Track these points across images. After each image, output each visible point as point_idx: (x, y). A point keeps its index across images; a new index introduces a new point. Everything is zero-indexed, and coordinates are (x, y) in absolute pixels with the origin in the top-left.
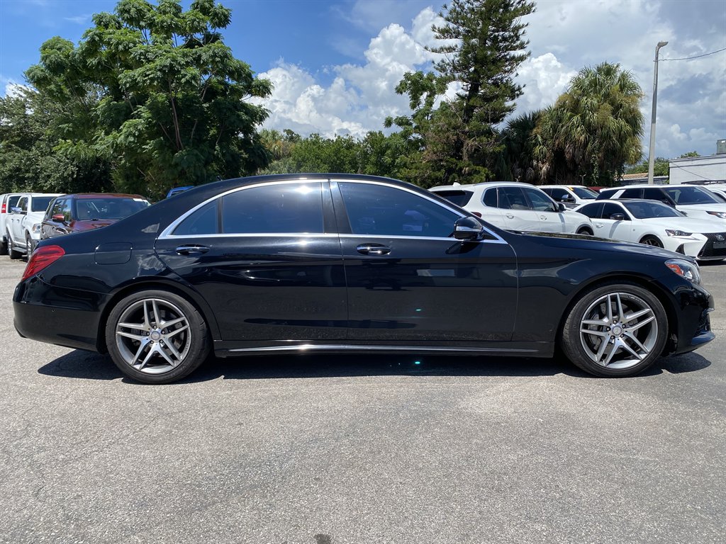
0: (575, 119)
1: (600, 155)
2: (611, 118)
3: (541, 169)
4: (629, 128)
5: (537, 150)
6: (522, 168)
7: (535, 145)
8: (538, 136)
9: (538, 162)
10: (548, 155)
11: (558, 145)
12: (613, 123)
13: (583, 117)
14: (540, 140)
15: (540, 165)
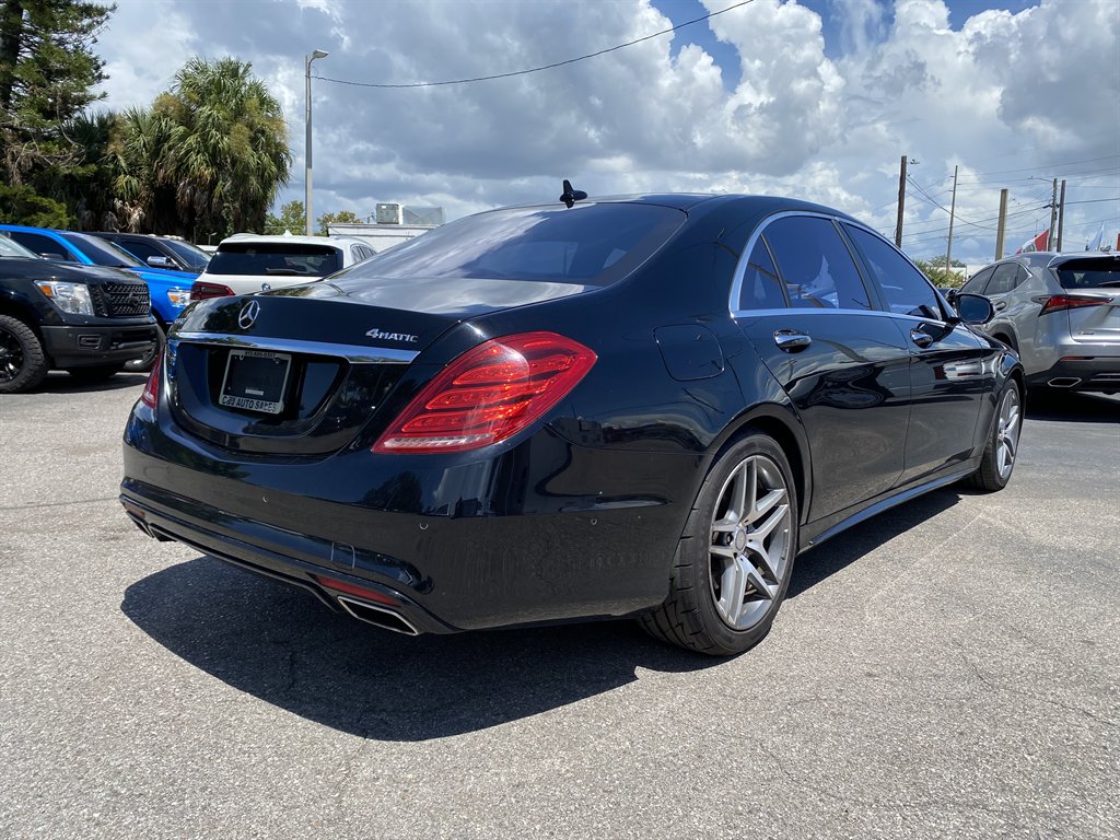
0: (191, 140)
1: (237, 205)
2: (249, 149)
3: (130, 216)
4: (274, 169)
5: (122, 180)
6: (92, 210)
7: (116, 172)
8: (119, 157)
9: (124, 202)
10: (144, 194)
11: (164, 178)
12: (250, 157)
13: (205, 138)
14: (124, 165)
15: (128, 208)
